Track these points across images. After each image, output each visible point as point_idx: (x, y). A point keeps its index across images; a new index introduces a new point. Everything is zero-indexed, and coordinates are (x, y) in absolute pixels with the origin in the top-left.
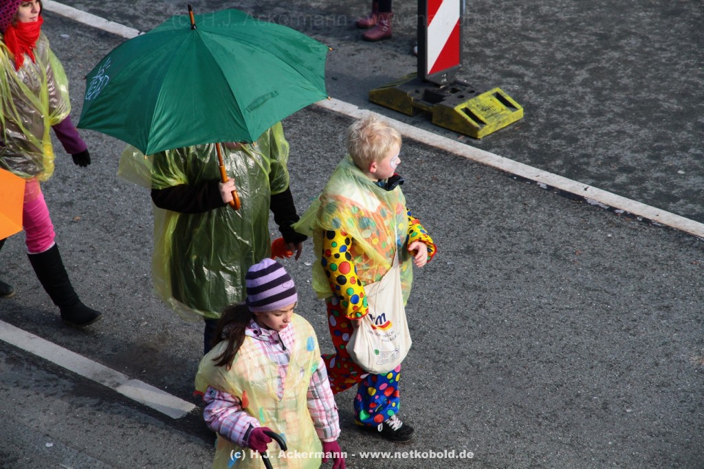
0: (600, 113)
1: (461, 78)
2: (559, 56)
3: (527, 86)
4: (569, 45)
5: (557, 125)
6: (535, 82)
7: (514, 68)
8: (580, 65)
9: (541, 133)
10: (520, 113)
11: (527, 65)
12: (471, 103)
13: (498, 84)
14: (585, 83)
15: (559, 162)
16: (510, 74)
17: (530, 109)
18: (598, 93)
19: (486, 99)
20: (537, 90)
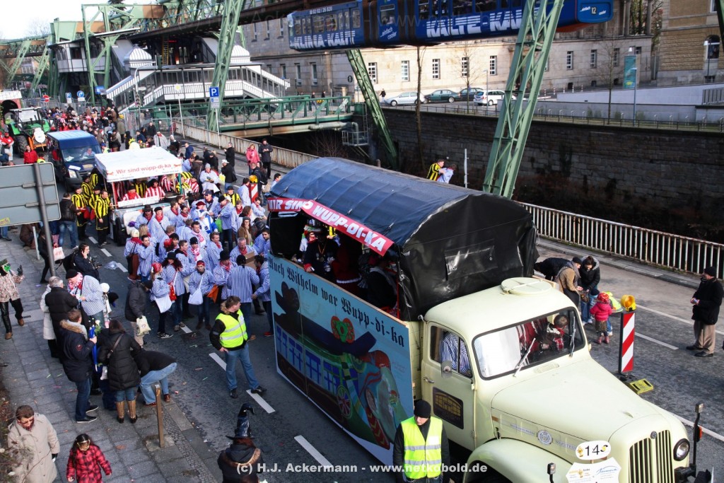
0: (679, 391)
1: (633, 374)
2: (666, 371)
3: (655, 379)
4: (670, 368)
5: (664, 393)
6: (658, 378)
7: (651, 373)
8: (674, 375)
9: (659, 395)
10: (652, 388)
11: (656, 373)
12: (635, 383)
13: (645, 377)
14: (675, 380)
15: (664, 405)
16: (649, 375)
17: (655, 387)
18: (679, 384)
19: (641, 382)
20: (659, 381)
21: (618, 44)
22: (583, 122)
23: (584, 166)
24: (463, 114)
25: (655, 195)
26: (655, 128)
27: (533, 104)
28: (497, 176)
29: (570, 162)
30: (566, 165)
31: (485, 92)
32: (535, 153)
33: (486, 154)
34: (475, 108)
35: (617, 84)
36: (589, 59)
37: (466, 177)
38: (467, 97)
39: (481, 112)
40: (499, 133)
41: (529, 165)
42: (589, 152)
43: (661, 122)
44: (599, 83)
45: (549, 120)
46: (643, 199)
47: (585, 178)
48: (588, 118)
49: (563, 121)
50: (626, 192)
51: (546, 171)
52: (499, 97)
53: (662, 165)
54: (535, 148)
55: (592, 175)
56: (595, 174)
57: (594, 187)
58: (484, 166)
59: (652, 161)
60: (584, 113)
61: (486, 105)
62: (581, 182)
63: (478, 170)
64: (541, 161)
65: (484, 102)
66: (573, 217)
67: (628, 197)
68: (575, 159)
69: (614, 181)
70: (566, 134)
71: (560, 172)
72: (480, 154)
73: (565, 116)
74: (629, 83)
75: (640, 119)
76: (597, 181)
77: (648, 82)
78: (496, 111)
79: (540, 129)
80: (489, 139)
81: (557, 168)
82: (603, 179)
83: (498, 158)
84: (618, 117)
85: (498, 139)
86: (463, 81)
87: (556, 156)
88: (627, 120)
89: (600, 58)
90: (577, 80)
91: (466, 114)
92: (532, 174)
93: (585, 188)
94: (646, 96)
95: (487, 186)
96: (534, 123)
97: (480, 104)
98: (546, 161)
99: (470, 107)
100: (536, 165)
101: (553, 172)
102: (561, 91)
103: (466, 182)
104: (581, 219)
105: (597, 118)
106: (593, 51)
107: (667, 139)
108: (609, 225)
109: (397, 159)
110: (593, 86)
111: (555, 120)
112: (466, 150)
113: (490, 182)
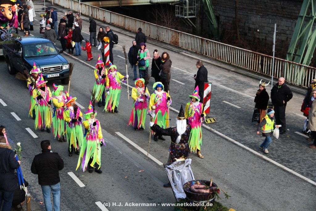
28: (299, 46)
37: (274, 46)
40: (303, 12)
63: (283, 41)
72: (285, 28)
80: (294, 17)
83: (301, 32)
85: (302, 17)
95: (290, 54)
103: (274, 50)
109: (218, 29)
112: (276, 25)
113: (293, 52)
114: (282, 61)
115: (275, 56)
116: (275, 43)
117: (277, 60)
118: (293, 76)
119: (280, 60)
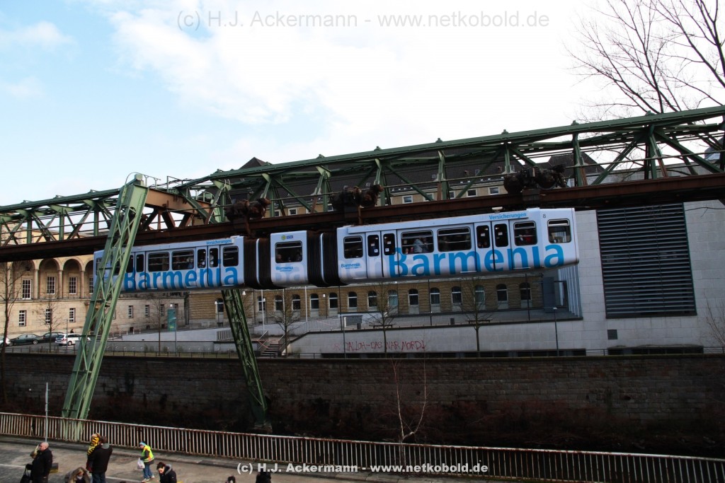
21: (163, 301)
22: (142, 355)
23: (143, 387)
24: (45, 353)
25: (193, 403)
26: (190, 357)
27: (104, 344)
28: (75, 400)
29: (133, 385)
30: (130, 387)
31: (65, 335)
32: (105, 380)
33: (66, 383)
34: (56, 348)
35: (163, 328)
36: (144, 311)
37: (47, 405)
38: (49, 339)
39: (61, 351)
40: (77, 368)
41: (101, 390)
42: (146, 377)
43: (193, 353)
44: (151, 327)
45: (116, 354)
46: (186, 407)
47: (145, 396)
48: (145, 352)
49: (127, 355)
50: (174, 403)
51: (115, 393)
52: (77, 339)
53: (197, 382)
54: (106, 376)
55: (149, 393)
56: (151, 392)
57: (151, 401)
58: (63, 394)
59: (189, 380)
60: (142, 349)
61: (65, 345)
62: (142, 399)
63: (58, 397)
64: (111, 386)
65: (65, 342)
66: (136, 427)
67: (175, 406)
68: (136, 382)
69: (166, 395)
70: (129, 364)
71: (125, 393)
72: (60, 384)
73: (129, 351)
74: (172, 327)
75: (180, 351)
76: (153, 397)
77: (184, 327)
78: (74, 350)
79: (109, 362)
80: (68, 372)
81: (123, 390)
82: (157, 395)
83: (76, 387)
84: (165, 351)
85: (75, 372)
86: (47, 327)
87: (122, 381)
88: (171, 352)
89: (151, 311)
90: (136, 325)
91: (49, 353)
92: (103, 396)
93: (145, 403)
94: (182, 336)
95: (65, 410)
96: (105, 358)
97: (61, 345)
98: (115, 386)
99: (52, 348)
100: (106, 389)
101: (120, 393)
102: (125, 333)
103: (46, 410)
104: (143, 427)
105: (152, 351)
106: (147, 306)
107: (198, 364)
108: (163, 429)
110: (148, 329)
111: (121, 354)
112: (47, 384)
113: (68, 408)
114: (57, 419)
115: (49, 415)
116: (49, 401)
117: (52, 419)
118: (70, 432)
119: (54, 419)
